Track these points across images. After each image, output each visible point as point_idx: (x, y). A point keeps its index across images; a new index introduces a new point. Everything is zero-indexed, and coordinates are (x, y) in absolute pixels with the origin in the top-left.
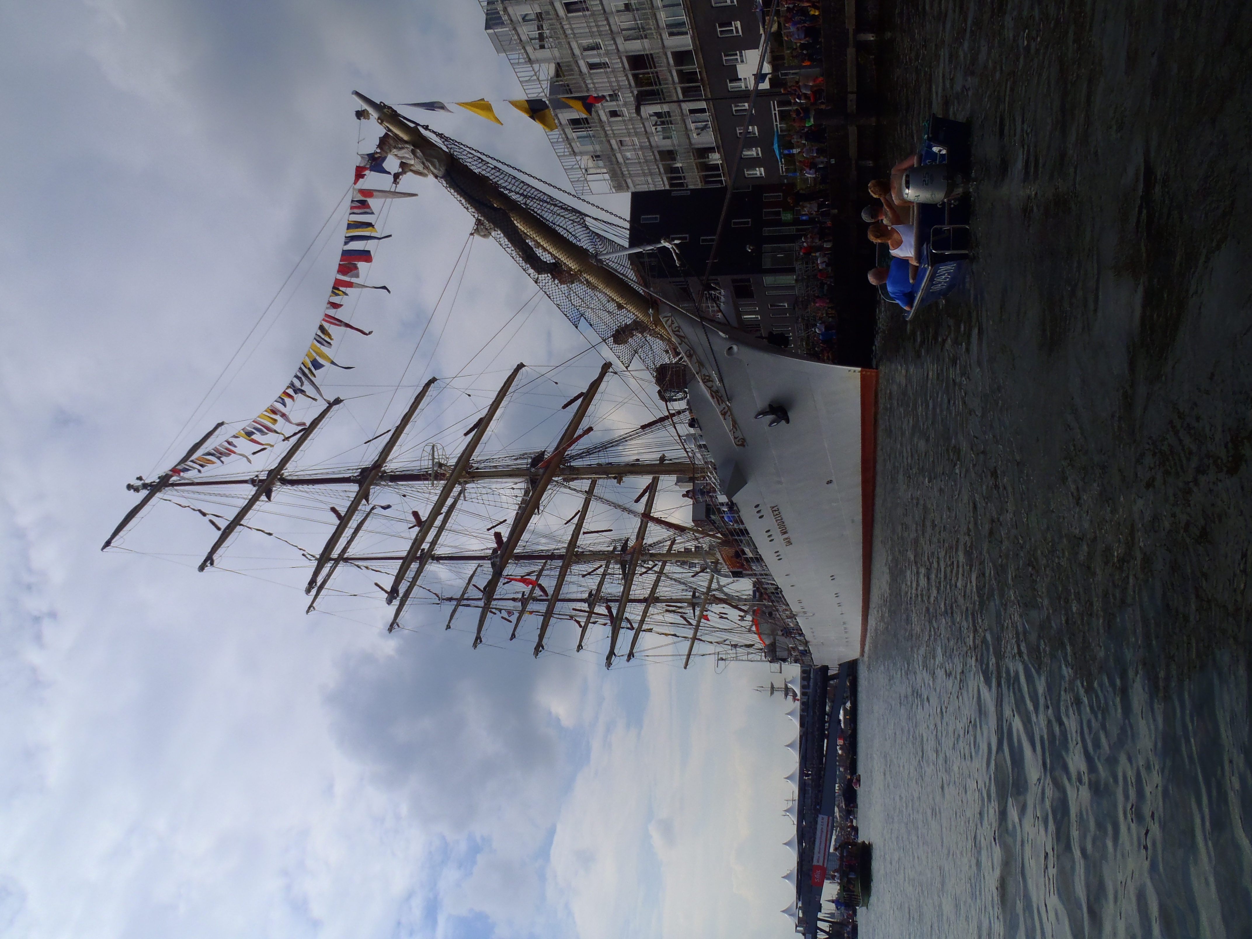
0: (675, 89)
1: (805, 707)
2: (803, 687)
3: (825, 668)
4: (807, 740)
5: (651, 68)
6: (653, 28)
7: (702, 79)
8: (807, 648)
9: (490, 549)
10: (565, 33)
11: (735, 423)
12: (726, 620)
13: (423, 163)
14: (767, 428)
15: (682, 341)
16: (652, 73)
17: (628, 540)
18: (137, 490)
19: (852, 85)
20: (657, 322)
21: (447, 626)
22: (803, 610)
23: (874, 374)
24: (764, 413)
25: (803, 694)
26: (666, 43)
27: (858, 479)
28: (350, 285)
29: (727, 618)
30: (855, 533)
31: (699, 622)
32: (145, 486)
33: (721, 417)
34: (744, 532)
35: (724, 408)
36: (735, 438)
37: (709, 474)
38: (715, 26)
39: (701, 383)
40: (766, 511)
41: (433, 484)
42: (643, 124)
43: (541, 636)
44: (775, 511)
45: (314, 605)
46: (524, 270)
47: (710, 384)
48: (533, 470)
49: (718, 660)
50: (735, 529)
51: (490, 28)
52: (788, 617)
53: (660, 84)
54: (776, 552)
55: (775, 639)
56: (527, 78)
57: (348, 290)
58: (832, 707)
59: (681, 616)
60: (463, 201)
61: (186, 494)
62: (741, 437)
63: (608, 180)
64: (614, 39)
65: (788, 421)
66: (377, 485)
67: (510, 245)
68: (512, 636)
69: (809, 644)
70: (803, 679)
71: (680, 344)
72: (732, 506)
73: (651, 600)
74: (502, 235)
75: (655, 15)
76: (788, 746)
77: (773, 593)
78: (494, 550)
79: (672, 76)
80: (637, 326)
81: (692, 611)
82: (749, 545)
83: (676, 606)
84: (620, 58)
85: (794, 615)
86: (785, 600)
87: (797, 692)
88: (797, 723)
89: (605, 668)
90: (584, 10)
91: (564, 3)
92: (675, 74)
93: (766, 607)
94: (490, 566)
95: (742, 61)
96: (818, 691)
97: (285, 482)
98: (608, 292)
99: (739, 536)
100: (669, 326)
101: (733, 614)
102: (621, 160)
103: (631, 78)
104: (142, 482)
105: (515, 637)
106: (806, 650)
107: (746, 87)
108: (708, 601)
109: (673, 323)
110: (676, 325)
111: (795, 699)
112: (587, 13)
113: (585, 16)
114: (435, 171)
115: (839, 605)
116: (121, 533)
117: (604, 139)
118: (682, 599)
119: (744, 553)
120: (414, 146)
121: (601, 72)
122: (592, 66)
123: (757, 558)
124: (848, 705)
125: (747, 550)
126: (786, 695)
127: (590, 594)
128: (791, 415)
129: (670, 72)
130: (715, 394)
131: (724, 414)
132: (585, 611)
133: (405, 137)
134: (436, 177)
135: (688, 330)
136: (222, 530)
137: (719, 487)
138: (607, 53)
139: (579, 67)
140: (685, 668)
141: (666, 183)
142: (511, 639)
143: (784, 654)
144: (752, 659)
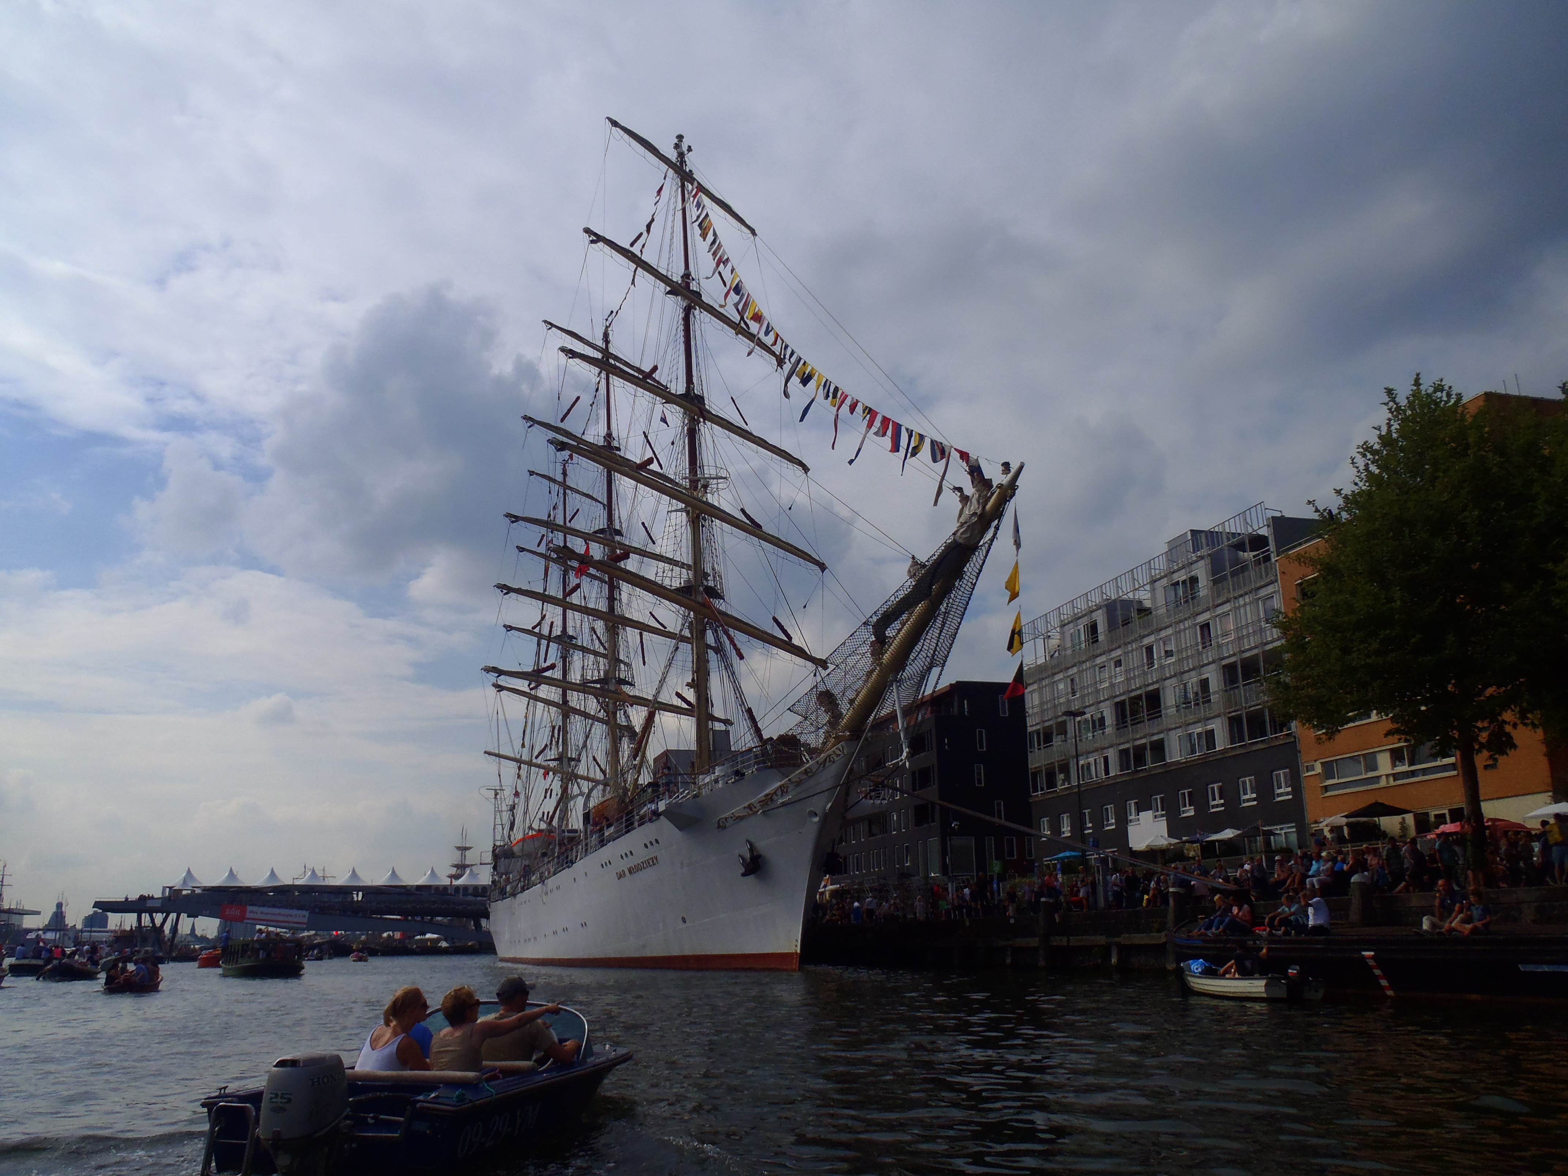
0: (1128, 742)
1: (442, 891)
2: (465, 888)
3: (487, 917)
4: (400, 894)
5: (1148, 715)
6: (1186, 719)
7: (1138, 771)
8: (508, 895)
9: (621, 526)
10: (1180, 622)
11: (741, 818)
12: (543, 797)
13: (965, 523)
14: (737, 852)
15: (821, 764)
16: (1143, 717)
17: (631, 684)
18: (677, 146)
19: (1075, 941)
20: (838, 739)
21: (533, 472)
22: (549, 892)
23: (794, 966)
24: (752, 849)
25: (457, 888)
26: (1173, 733)
27: (688, 952)
28: (870, 425)
29: (545, 797)
30: (630, 949)
31: (539, 766)
32: (681, 155)
33: (746, 804)
34: (629, 828)
35: (755, 807)
36: (726, 819)
37: (686, 792)
38: (1189, 788)
39: (779, 784)
40: (652, 852)
41: (686, 478)
42: (1093, 704)
43: (519, 591)
44: (653, 861)
45: (553, 328)
46: (875, 612)
47: (779, 793)
48: (701, 589)
49: (495, 790)
50: (633, 816)
51: (1192, 536)
52: (542, 874)
53: (1132, 725)
54: (609, 862)
55: (519, 857)
56: (1136, 577)
57: (866, 422)
58: (441, 925)
59: (546, 745)
60: (935, 558)
61: (673, 200)
62: (727, 825)
63: (1036, 662)
64: (1175, 675)
65: (743, 875)
66: (685, 413)
67: (897, 600)
68: (522, 548)
69: (513, 897)
70: (476, 888)
71: (817, 762)
72: (656, 814)
73: (566, 710)
74: (906, 593)
75: (1200, 722)
76: (393, 872)
77: (567, 858)
78: (620, 531)
79: (1141, 738)
80: (836, 716)
81: (553, 757)
82: (616, 832)
83: (558, 738)
84: (1157, 682)
85: (544, 882)
86: (560, 871)
87: (461, 880)
88: (421, 881)
89: (483, 666)
90: (1203, 643)
91: (1209, 623)
92: (1143, 741)
93: (553, 850)
94: (601, 527)
95: (1156, 817)
96: (461, 907)
97: (688, 311)
98: (863, 692)
99: (627, 821)
100: (834, 752)
101: (550, 805)
102: (1057, 677)
103: (1138, 692)
104: (686, 152)
105: (520, 551)
106: (505, 894)
107: (1131, 821)
108: (564, 776)
109: (838, 755)
110: (836, 759)
111: (451, 877)
112: (1200, 647)
113: (1197, 645)
114: (959, 534)
115: (555, 933)
116: (626, 136)
117: (1076, 660)
118: (567, 745)
119: (609, 826)
120: (981, 514)
121: (1143, 660)
122: (1149, 649)
123: (602, 841)
124: (444, 944)
125: (612, 829)
126: (457, 866)
127: (572, 637)
128: (751, 878)
129: (1144, 737)
130: (770, 798)
131: (750, 807)
132: (551, 631)
133: (988, 507)
134: (954, 534)
135: (832, 770)
136: (631, 249)
137: (674, 801)
138: (1162, 667)
139: (1148, 635)
140: (486, 752)
141: (1034, 728)
142: (517, 547)
143: (501, 869)
144: (496, 830)
